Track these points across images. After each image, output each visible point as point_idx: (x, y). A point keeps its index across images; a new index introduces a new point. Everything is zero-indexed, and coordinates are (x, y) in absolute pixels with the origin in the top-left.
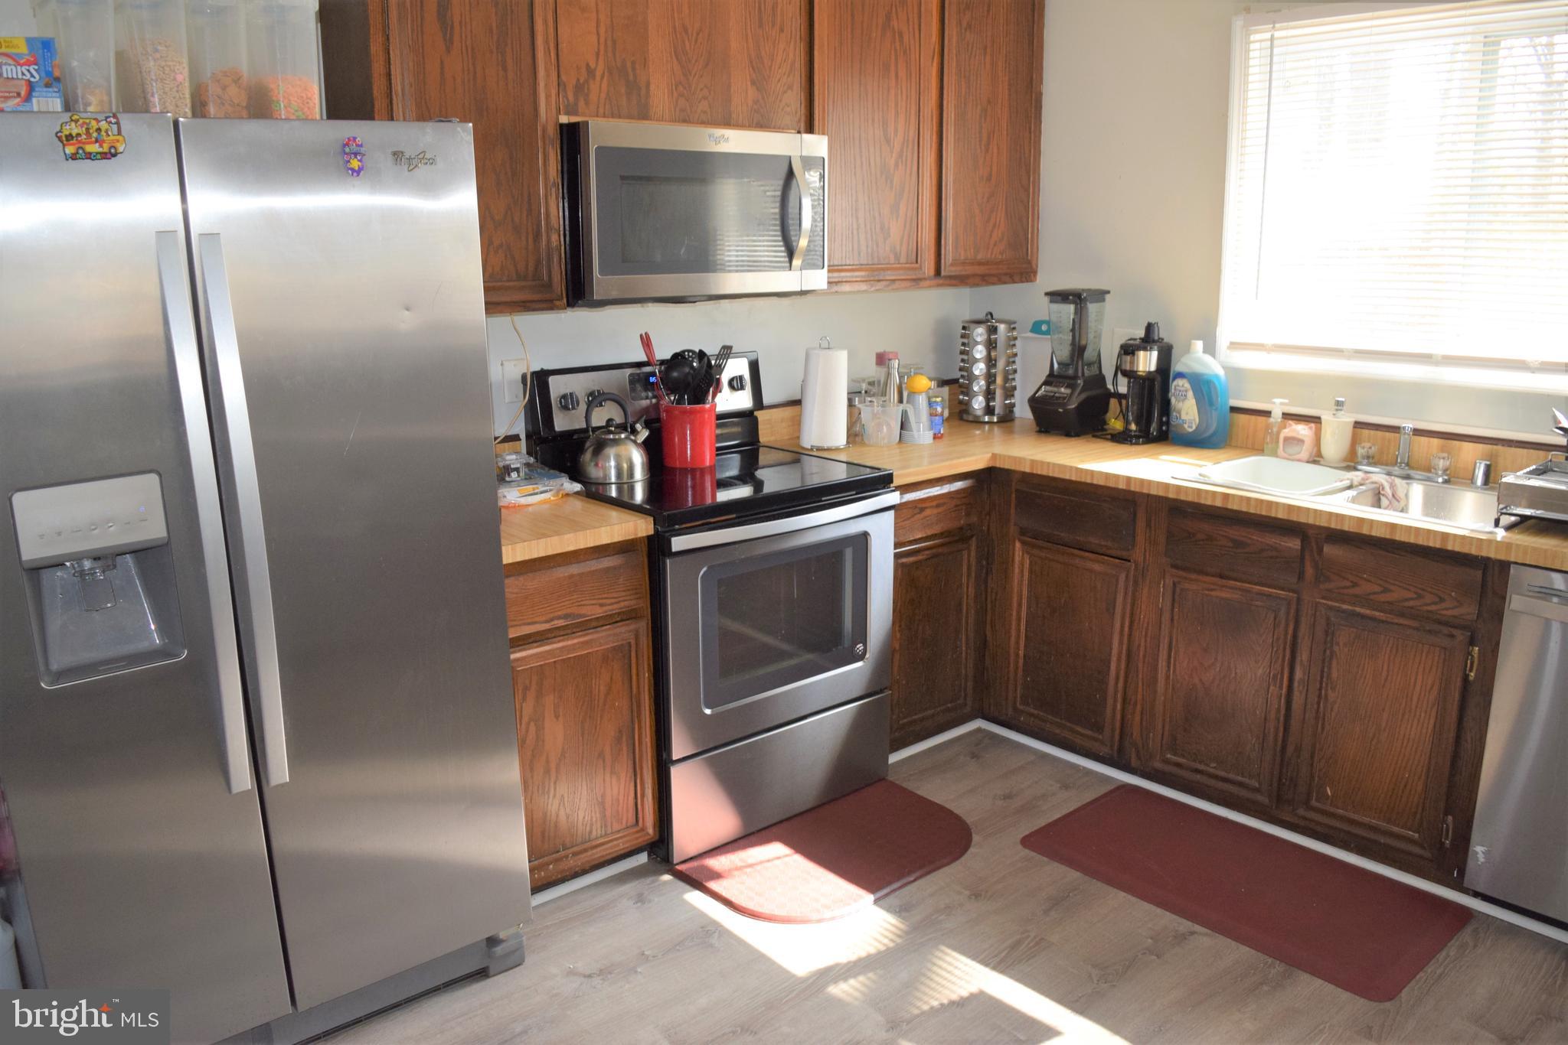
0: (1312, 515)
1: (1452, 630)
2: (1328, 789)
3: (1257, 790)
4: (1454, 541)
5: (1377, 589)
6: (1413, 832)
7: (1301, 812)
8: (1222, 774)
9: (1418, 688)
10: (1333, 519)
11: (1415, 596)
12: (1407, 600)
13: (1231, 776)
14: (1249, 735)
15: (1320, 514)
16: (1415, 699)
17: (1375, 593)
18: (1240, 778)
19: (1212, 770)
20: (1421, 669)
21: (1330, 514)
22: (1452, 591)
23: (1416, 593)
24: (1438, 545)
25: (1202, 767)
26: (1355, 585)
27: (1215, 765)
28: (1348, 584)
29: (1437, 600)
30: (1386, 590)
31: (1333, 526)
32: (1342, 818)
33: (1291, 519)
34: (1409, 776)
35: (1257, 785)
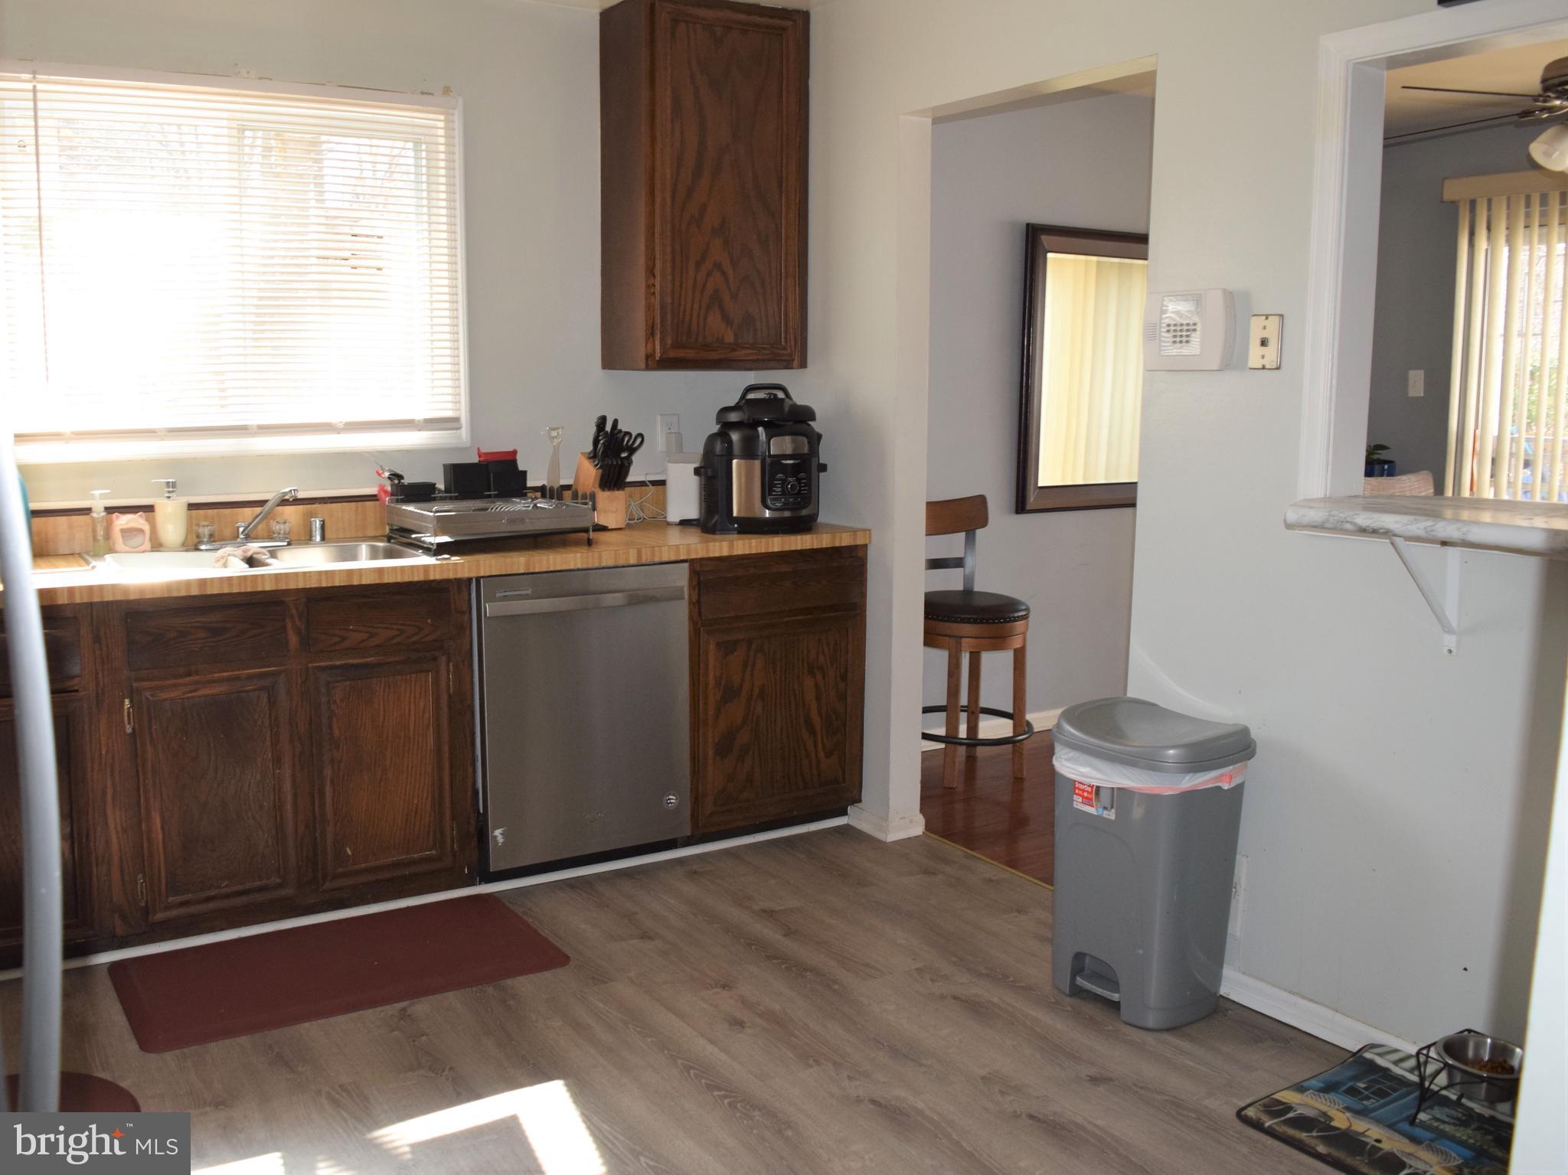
0: (301, 579)
1: (433, 652)
2: (348, 849)
3: (280, 886)
4: (435, 570)
5: (365, 636)
6: (430, 851)
7: (328, 885)
8: (240, 888)
9: (413, 718)
10: (323, 578)
11: (398, 632)
12: (393, 638)
13: (248, 885)
14: (260, 832)
15: (310, 576)
16: (412, 728)
17: (363, 641)
18: (257, 883)
19: (228, 890)
20: (412, 699)
21: (320, 573)
22: (428, 619)
23: (398, 630)
24: (422, 578)
25: (212, 893)
26: (344, 639)
27: (225, 884)
28: (336, 639)
29: (417, 630)
30: (372, 635)
31: (324, 585)
32: (367, 871)
33: (280, 588)
34: (418, 801)
35: (278, 881)
